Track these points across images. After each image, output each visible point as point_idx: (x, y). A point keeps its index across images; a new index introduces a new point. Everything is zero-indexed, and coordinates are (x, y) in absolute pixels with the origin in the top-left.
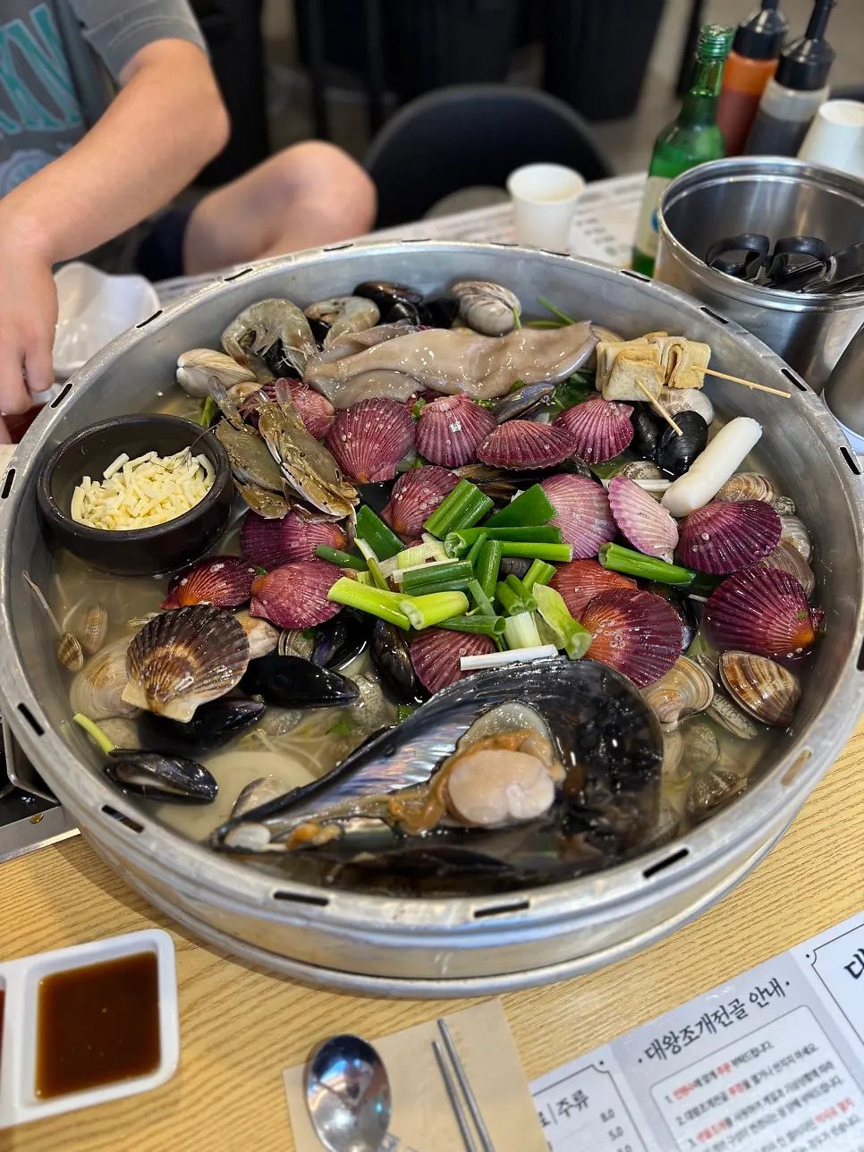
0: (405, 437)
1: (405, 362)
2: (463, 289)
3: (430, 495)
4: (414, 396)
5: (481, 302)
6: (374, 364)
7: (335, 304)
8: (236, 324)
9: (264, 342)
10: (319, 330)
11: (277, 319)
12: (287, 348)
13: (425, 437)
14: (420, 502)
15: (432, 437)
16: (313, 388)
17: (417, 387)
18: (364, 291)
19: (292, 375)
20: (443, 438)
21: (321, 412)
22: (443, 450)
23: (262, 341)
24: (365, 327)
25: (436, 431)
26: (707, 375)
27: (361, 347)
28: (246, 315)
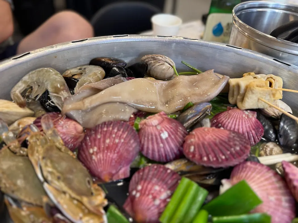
0: (133, 145)
1: (125, 97)
2: (147, 58)
3: (160, 191)
4: (132, 116)
5: (158, 64)
6: (106, 99)
7: (80, 69)
8: (20, 84)
9: (38, 92)
10: (71, 83)
11: (45, 79)
12: (51, 95)
13: (146, 144)
14: (154, 198)
15: (150, 143)
16: (69, 117)
17: (134, 111)
18: (95, 62)
19: (55, 110)
20: (158, 144)
21: (74, 133)
22: (159, 151)
23: (37, 91)
24: (98, 80)
25: (152, 139)
26: (283, 91)
27: (97, 91)
28: (26, 78)
